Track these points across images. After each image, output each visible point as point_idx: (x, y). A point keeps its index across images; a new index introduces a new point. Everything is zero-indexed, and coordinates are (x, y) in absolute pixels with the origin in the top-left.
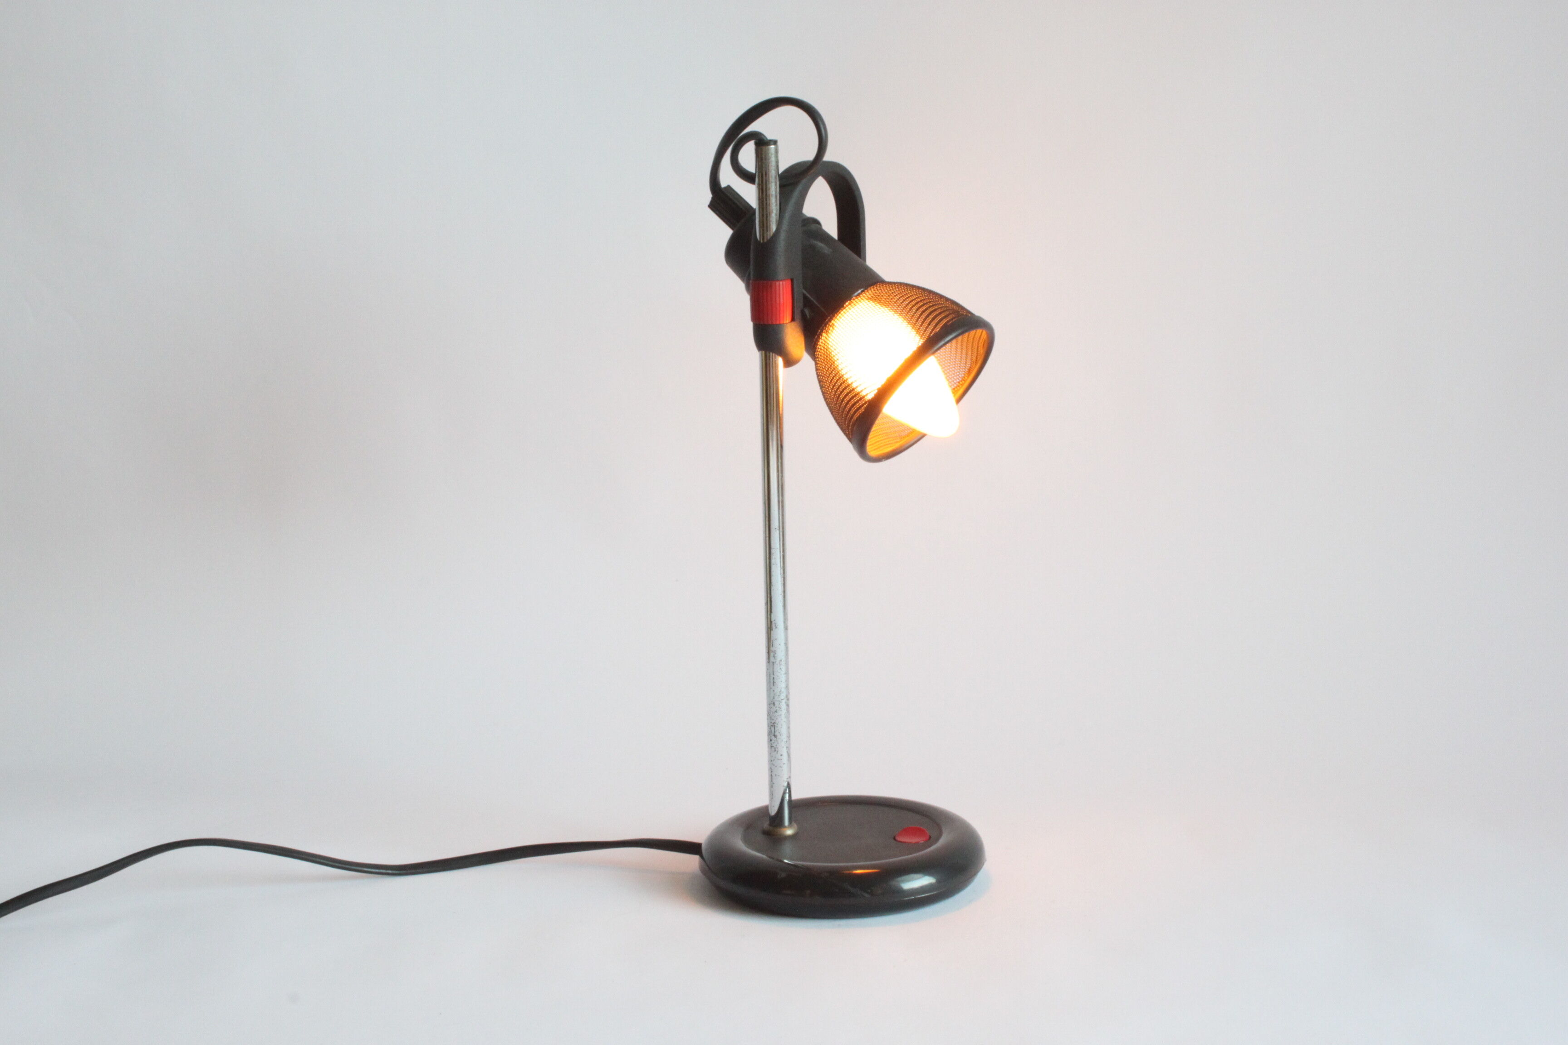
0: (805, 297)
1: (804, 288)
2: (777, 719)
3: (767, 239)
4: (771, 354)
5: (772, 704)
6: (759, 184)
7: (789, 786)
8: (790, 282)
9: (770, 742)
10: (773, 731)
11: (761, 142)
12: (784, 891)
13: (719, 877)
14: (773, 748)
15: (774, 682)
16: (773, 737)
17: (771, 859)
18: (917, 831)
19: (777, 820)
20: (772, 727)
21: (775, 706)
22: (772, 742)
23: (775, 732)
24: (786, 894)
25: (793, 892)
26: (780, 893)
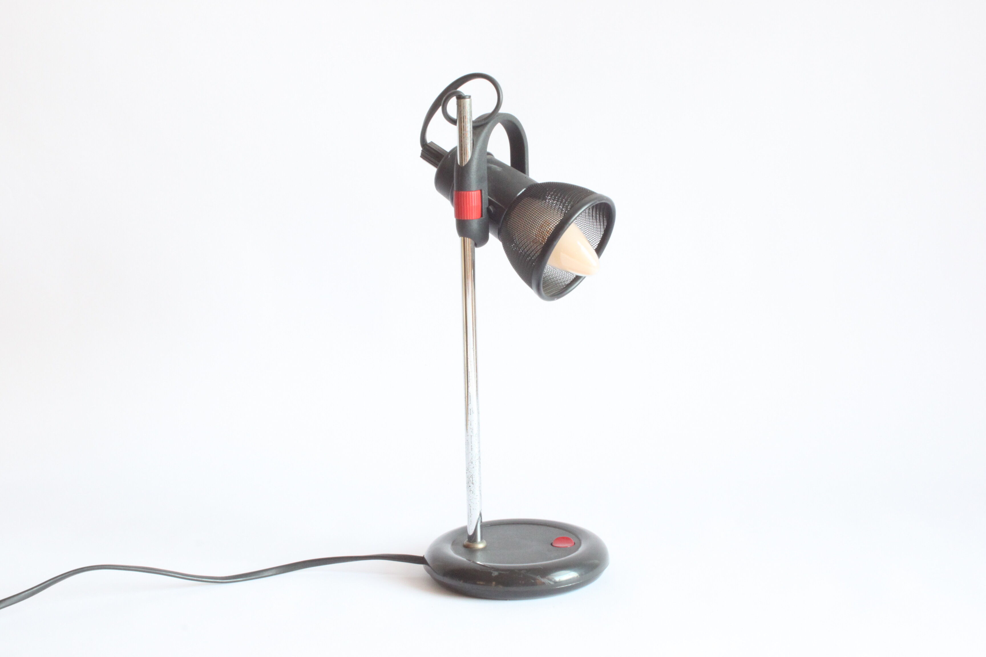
0: (489, 200)
1: (488, 195)
2: (474, 472)
3: (464, 164)
4: (468, 239)
5: (469, 463)
6: (459, 126)
7: (481, 515)
8: (479, 192)
9: (469, 488)
10: (471, 481)
11: (460, 97)
12: (478, 583)
13: (436, 573)
14: (471, 492)
15: (472, 449)
16: (471, 485)
17: (469, 562)
18: (566, 539)
19: (472, 538)
20: (470, 478)
21: (473, 464)
22: (471, 488)
23: (472, 481)
24: (479, 584)
25: (484, 583)
26: (475, 583)
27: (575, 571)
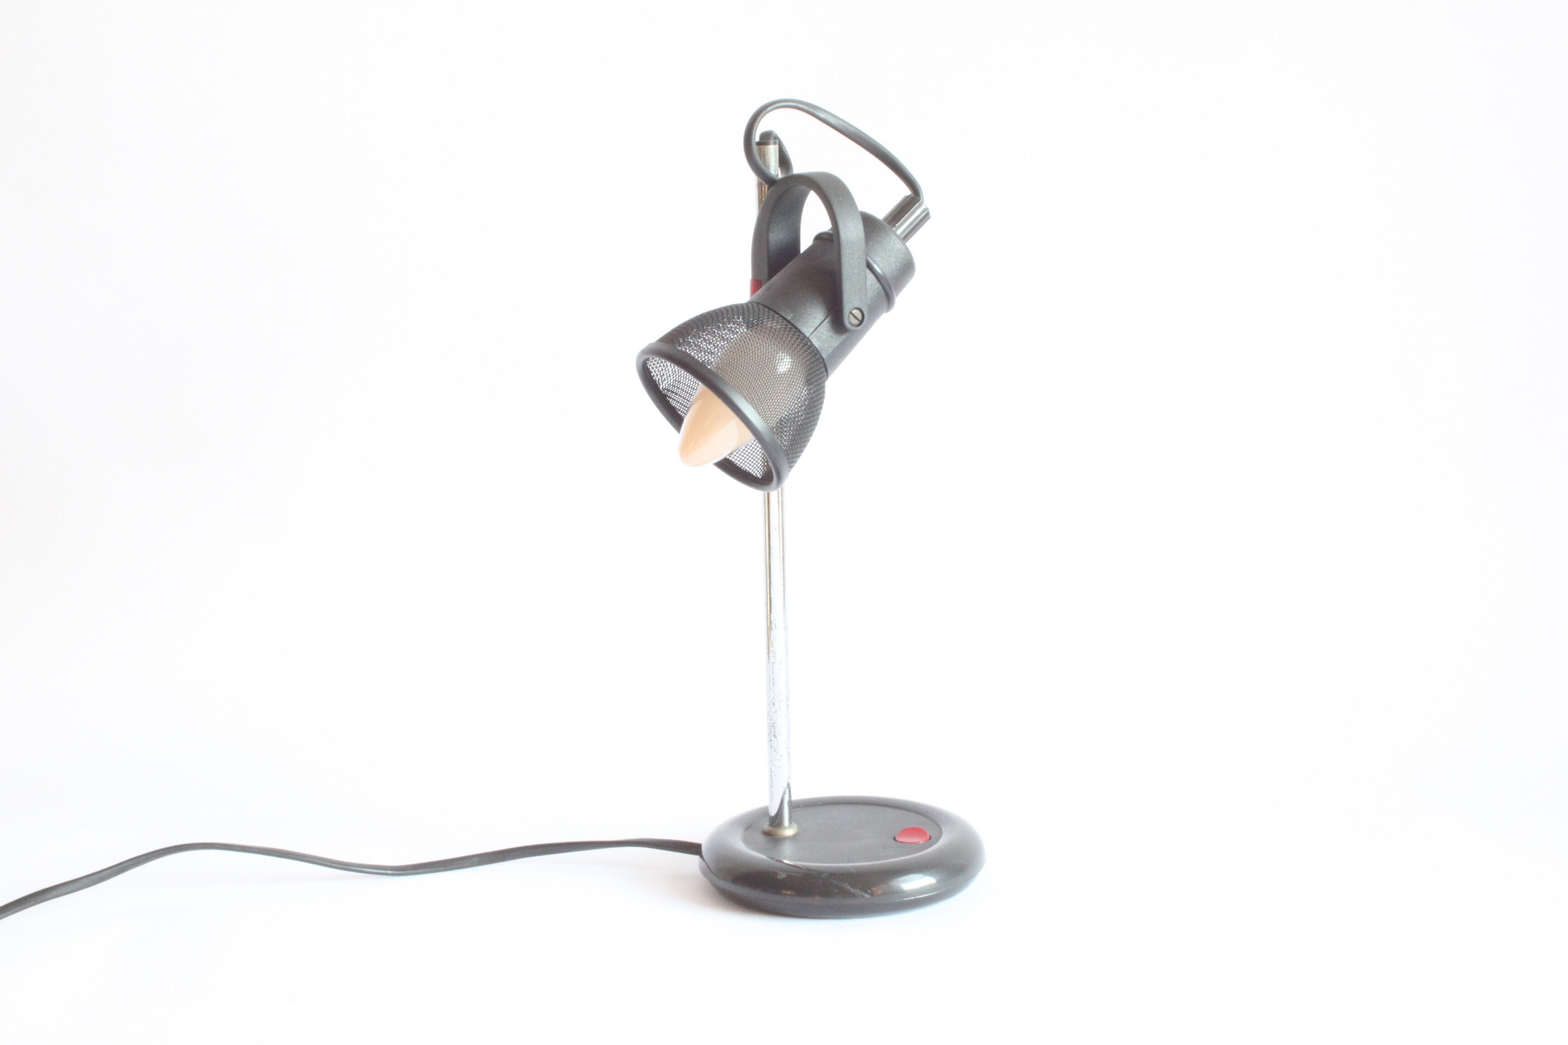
2: (777, 719)
5: (772, 704)
7: (789, 786)
9: (770, 743)
10: (773, 731)
12: (784, 892)
13: (719, 877)
14: (773, 749)
15: (773, 683)
16: (773, 738)
17: (771, 860)
18: (917, 831)
19: (776, 821)
20: (772, 728)
21: (775, 706)
22: (772, 742)
23: (775, 732)
24: (785, 895)
25: (793, 893)
26: (779, 893)
27: (932, 875)
